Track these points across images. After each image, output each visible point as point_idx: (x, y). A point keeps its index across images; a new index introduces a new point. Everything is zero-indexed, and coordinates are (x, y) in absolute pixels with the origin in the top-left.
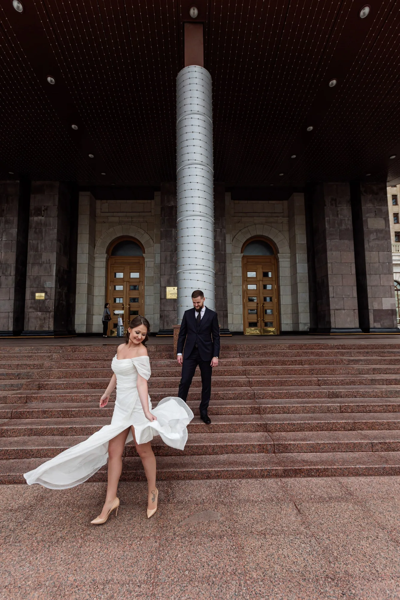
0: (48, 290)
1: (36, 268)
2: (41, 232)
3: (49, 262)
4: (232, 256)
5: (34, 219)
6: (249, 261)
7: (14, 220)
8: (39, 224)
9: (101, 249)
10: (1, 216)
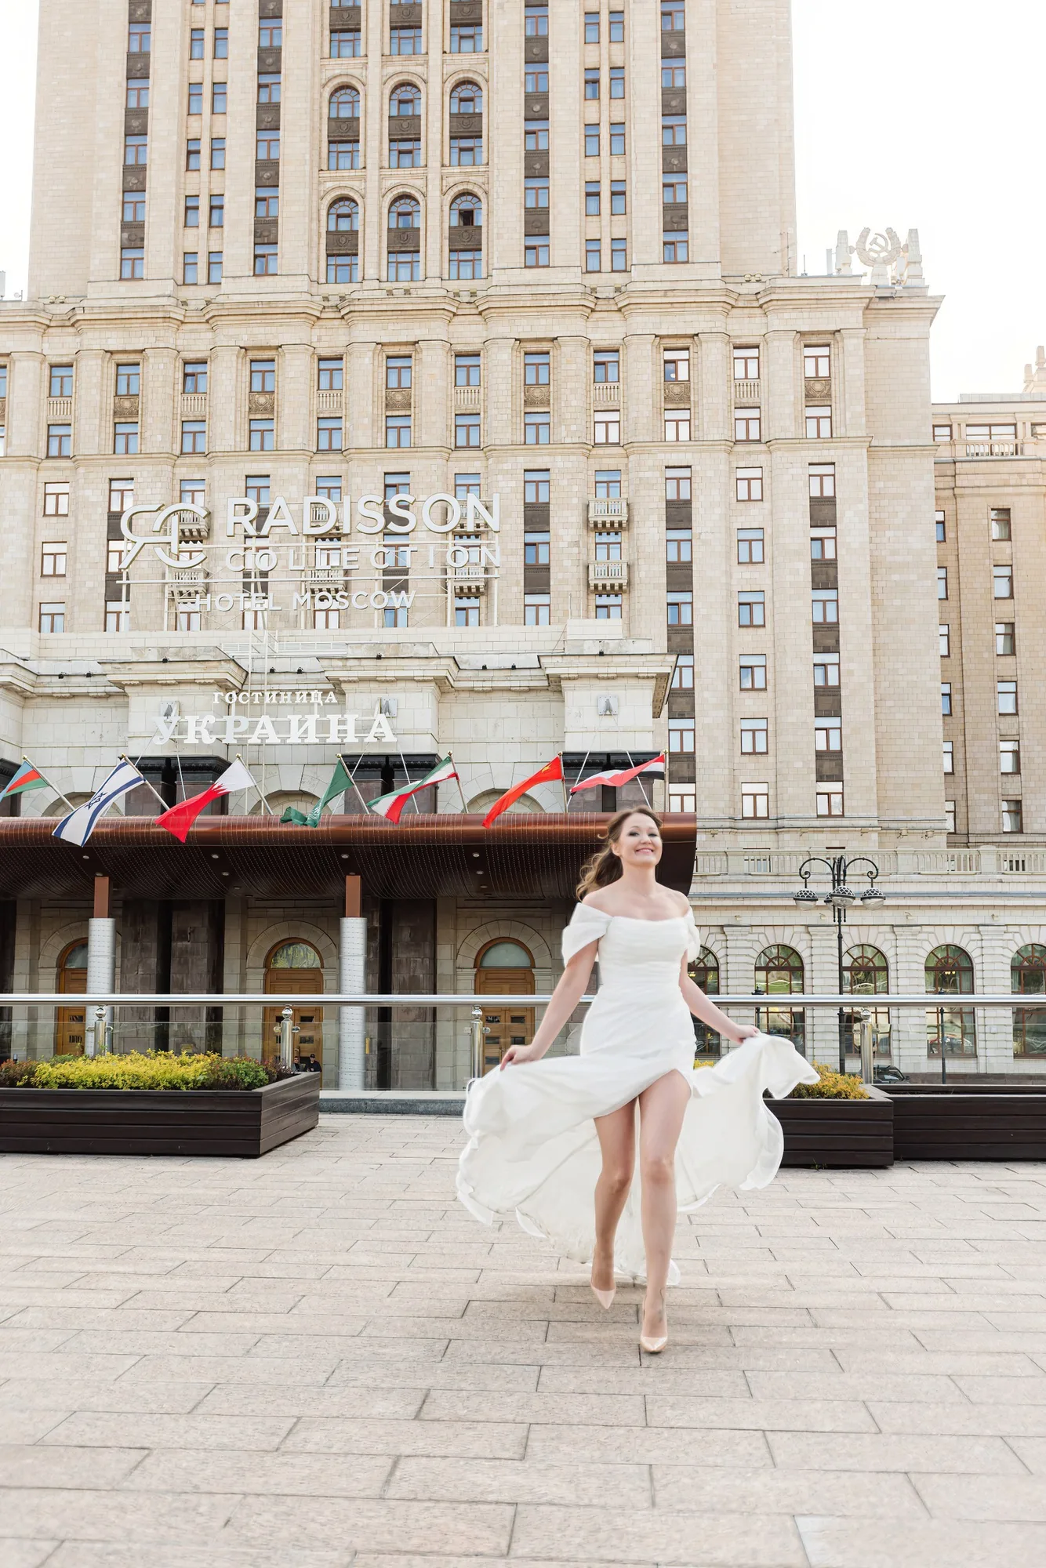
4: (455, 974)
5: (178, 945)
6: (489, 976)
7: (154, 946)
8: (184, 952)
9: (256, 959)
10: (136, 940)
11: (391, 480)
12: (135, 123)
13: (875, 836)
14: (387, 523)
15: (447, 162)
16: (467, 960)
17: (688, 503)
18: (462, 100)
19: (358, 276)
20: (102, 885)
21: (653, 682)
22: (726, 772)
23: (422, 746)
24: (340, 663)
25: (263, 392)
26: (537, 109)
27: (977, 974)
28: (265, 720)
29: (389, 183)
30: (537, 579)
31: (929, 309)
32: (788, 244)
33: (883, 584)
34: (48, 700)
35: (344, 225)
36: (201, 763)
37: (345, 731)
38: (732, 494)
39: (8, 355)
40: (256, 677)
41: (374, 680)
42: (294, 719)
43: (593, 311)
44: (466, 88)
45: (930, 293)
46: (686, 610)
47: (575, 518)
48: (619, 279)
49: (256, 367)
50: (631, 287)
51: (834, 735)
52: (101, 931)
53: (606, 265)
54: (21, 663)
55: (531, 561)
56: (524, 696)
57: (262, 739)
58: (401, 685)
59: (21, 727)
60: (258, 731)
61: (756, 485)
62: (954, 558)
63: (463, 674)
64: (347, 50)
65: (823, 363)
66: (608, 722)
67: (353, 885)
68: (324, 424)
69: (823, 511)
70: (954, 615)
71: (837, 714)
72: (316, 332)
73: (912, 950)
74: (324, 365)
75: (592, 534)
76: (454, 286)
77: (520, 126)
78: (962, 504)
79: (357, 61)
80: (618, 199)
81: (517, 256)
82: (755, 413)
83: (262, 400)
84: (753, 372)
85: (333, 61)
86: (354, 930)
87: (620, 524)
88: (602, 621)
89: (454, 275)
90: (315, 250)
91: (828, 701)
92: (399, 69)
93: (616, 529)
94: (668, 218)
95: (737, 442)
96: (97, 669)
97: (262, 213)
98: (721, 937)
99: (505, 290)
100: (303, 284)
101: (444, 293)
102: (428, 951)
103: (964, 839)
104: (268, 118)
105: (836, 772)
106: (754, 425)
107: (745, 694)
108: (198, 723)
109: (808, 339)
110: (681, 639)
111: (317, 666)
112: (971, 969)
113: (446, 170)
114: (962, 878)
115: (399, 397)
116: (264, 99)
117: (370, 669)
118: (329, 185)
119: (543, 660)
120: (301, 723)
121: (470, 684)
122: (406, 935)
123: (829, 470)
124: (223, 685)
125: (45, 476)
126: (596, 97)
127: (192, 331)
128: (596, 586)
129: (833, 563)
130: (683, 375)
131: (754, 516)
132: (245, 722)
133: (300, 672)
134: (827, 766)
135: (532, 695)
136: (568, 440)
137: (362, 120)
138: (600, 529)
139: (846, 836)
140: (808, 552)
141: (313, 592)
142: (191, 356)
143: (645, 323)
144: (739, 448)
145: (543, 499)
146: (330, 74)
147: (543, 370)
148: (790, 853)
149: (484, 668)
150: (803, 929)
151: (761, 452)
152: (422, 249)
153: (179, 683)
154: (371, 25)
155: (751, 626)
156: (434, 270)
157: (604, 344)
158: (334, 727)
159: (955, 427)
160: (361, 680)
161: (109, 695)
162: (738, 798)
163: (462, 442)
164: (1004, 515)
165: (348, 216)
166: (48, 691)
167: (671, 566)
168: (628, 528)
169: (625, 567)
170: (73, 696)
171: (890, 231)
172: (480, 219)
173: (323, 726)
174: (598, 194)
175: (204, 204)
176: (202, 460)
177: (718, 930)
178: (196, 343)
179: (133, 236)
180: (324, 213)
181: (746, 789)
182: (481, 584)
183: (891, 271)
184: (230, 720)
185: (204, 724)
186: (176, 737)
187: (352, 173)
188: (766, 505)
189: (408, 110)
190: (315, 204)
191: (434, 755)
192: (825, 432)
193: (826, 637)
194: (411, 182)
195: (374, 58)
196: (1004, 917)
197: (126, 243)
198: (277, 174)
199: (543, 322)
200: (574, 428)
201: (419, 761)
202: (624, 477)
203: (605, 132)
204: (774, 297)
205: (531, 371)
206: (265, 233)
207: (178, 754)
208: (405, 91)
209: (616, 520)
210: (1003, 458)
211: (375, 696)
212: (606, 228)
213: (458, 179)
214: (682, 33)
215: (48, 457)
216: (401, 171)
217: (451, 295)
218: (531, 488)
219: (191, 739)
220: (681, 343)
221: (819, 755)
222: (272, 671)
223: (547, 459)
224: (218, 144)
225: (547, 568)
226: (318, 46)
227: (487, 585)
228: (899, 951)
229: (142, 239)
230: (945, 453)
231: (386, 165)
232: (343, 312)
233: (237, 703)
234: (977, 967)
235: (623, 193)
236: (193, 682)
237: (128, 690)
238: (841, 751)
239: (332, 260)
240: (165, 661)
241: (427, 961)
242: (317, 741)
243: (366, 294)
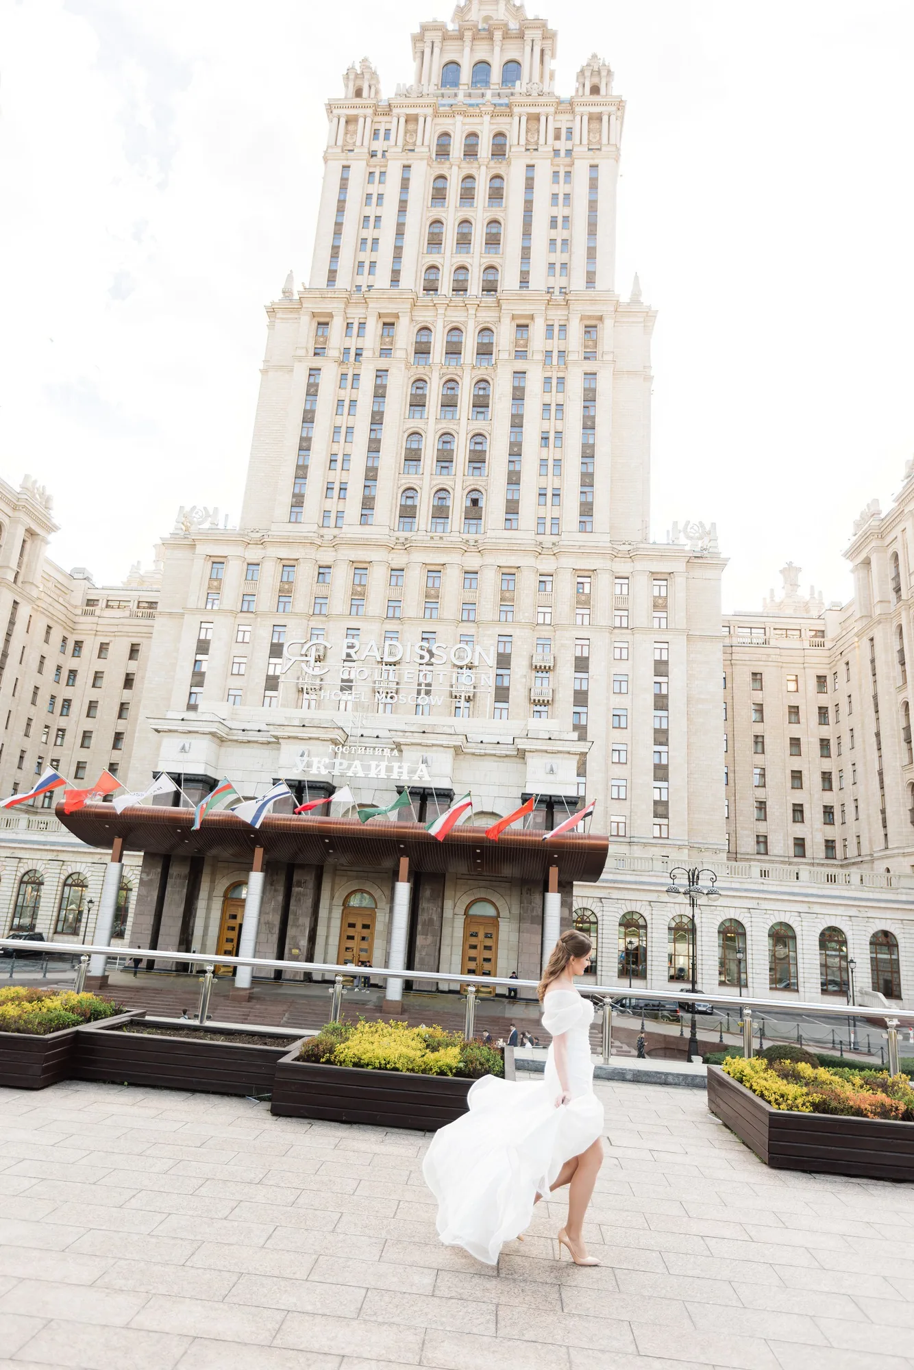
0: (302, 948)
1: (294, 929)
2: (300, 900)
3: (304, 925)
4: (453, 918)
5: (295, 890)
6: (473, 920)
7: (281, 889)
8: (299, 893)
9: (338, 901)
10: (272, 885)
11: (425, 636)
12: (304, 444)
13: (686, 851)
14: (431, 658)
15: (466, 474)
16: (461, 910)
17: (587, 658)
18: (476, 443)
19: (415, 527)
20: (259, 852)
21: (578, 757)
22: (603, 808)
23: (444, 784)
24: (401, 734)
25: (360, 585)
26: (515, 450)
27: (748, 937)
28: (357, 763)
29: (434, 482)
30: (502, 694)
31: (722, 565)
32: (646, 526)
33: (693, 709)
34: (235, 743)
35: (410, 502)
36: (318, 785)
37: (402, 773)
38: (612, 655)
39: (226, 557)
40: (352, 738)
41: (420, 744)
42: (373, 764)
43: (540, 554)
44: (478, 436)
45: (722, 556)
46: (583, 717)
47: (525, 663)
48: (555, 539)
49: (357, 571)
50: (561, 543)
51: (664, 792)
52: (256, 879)
53: (548, 531)
54: (222, 721)
55: (499, 684)
56: (502, 759)
57: (355, 774)
58: (434, 748)
59: (218, 758)
60: (353, 769)
61: (625, 652)
62: (730, 698)
63: (469, 744)
64: (417, 415)
65: (663, 590)
66: (551, 777)
67: (404, 862)
68: (392, 604)
69: (661, 668)
70: (731, 729)
71: (666, 780)
72: (391, 556)
73: (710, 921)
74: (394, 573)
75: (534, 672)
76: (465, 536)
77: (506, 458)
78: (736, 669)
79: (423, 420)
80: (556, 499)
81: (502, 524)
82: (625, 613)
83: (359, 589)
84: (625, 591)
85: (410, 420)
86: (403, 890)
87: (550, 667)
88: (536, 720)
89: (466, 531)
90: (393, 514)
91: (661, 772)
92: (444, 426)
93: (547, 670)
94: (582, 509)
95: (615, 628)
96: (263, 727)
97: (367, 492)
98: (600, 904)
99: (494, 540)
100: (387, 531)
101: (461, 540)
102: (440, 904)
103: (734, 856)
104: (374, 446)
105: (665, 813)
106: (624, 619)
107: (614, 765)
108: (319, 762)
109: (656, 576)
110: (581, 731)
111: (388, 734)
112: (744, 934)
113: (465, 477)
114: (740, 880)
115: (433, 592)
116: (373, 436)
117: (418, 738)
118: (403, 481)
119: (516, 740)
120: (377, 766)
121: (473, 751)
122: (428, 893)
123: (665, 646)
124: (334, 742)
125: (238, 621)
126: (547, 446)
127: (325, 551)
128: (534, 700)
129: (666, 696)
130: (587, 591)
131: (623, 668)
132: (345, 763)
133: (377, 737)
134: (660, 810)
135: (506, 759)
136: (523, 621)
137: (423, 450)
138: (538, 669)
139: (670, 850)
140: (653, 690)
141: (387, 693)
142: (322, 563)
143: (568, 562)
144: (616, 631)
145: (508, 651)
146: (408, 426)
147: (511, 583)
148: (637, 858)
149: (482, 742)
150: (648, 903)
151: (628, 634)
152: (450, 517)
153: (310, 739)
154: (431, 403)
155: (619, 728)
156: (456, 528)
157: (545, 572)
158: (396, 770)
159: (732, 628)
160: (412, 744)
161: (269, 743)
162: (609, 823)
163: (465, 618)
164: (757, 676)
165: (412, 497)
166: (235, 738)
167: (576, 692)
168: (554, 670)
169: (551, 691)
170: (249, 742)
171: (701, 523)
172: (482, 503)
173: (389, 769)
174: (545, 495)
175: (337, 487)
176: (325, 619)
177: (598, 900)
178: (326, 557)
179: (298, 501)
180: (400, 495)
181: (614, 818)
182: (471, 695)
183: (700, 543)
184: (337, 761)
185: (322, 763)
186: (306, 769)
187: (416, 476)
188: (630, 662)
189: (448, 446)
190: (395, 491)
191: (451, 790)
192: (663, 625)
193: (661, 737)
194: (447, 483)
195: (432, 420)
196: (765, 905)
197: (294, 504)
198: (377, 474)
199: (513, 558)
200: (526, 614)
201: (442, 792)
202: (552, 642)
203: (551, 463)
204: (638, 553)
205: (505, 583)
206: (368, 503)
207: (306, 779)
208: (446, 437)
209: (548, 665)
210: (758, 646)
211: (420, 754)
212: (549, 512)
213: (472, 483)
214: (594, 417)
215: (241, 611)
216: (442, 477)
217: (464, 541)
218: (501, 645)
219: (314, 771)
220: (586, 574)
221: (656, 802)
222: (362, 736)
223: (510, 630)
224: (346, 457)
225: (508, 688)
226: (403, 412)
227: (474, 696)
228: (703, 920)
229: (303, 503)
230: (727, 642)
231: (434, 473)
232: (406, 546)
233: (342, 752)
234: (748, 933)
235: (559, 495)
236: (318, 739)
237: (280, 740)
238: (668, 801)
239: (402, 519)
240: (304, 726)
241: (439, 910)
242: (386, 777)
243: (419, 538)
